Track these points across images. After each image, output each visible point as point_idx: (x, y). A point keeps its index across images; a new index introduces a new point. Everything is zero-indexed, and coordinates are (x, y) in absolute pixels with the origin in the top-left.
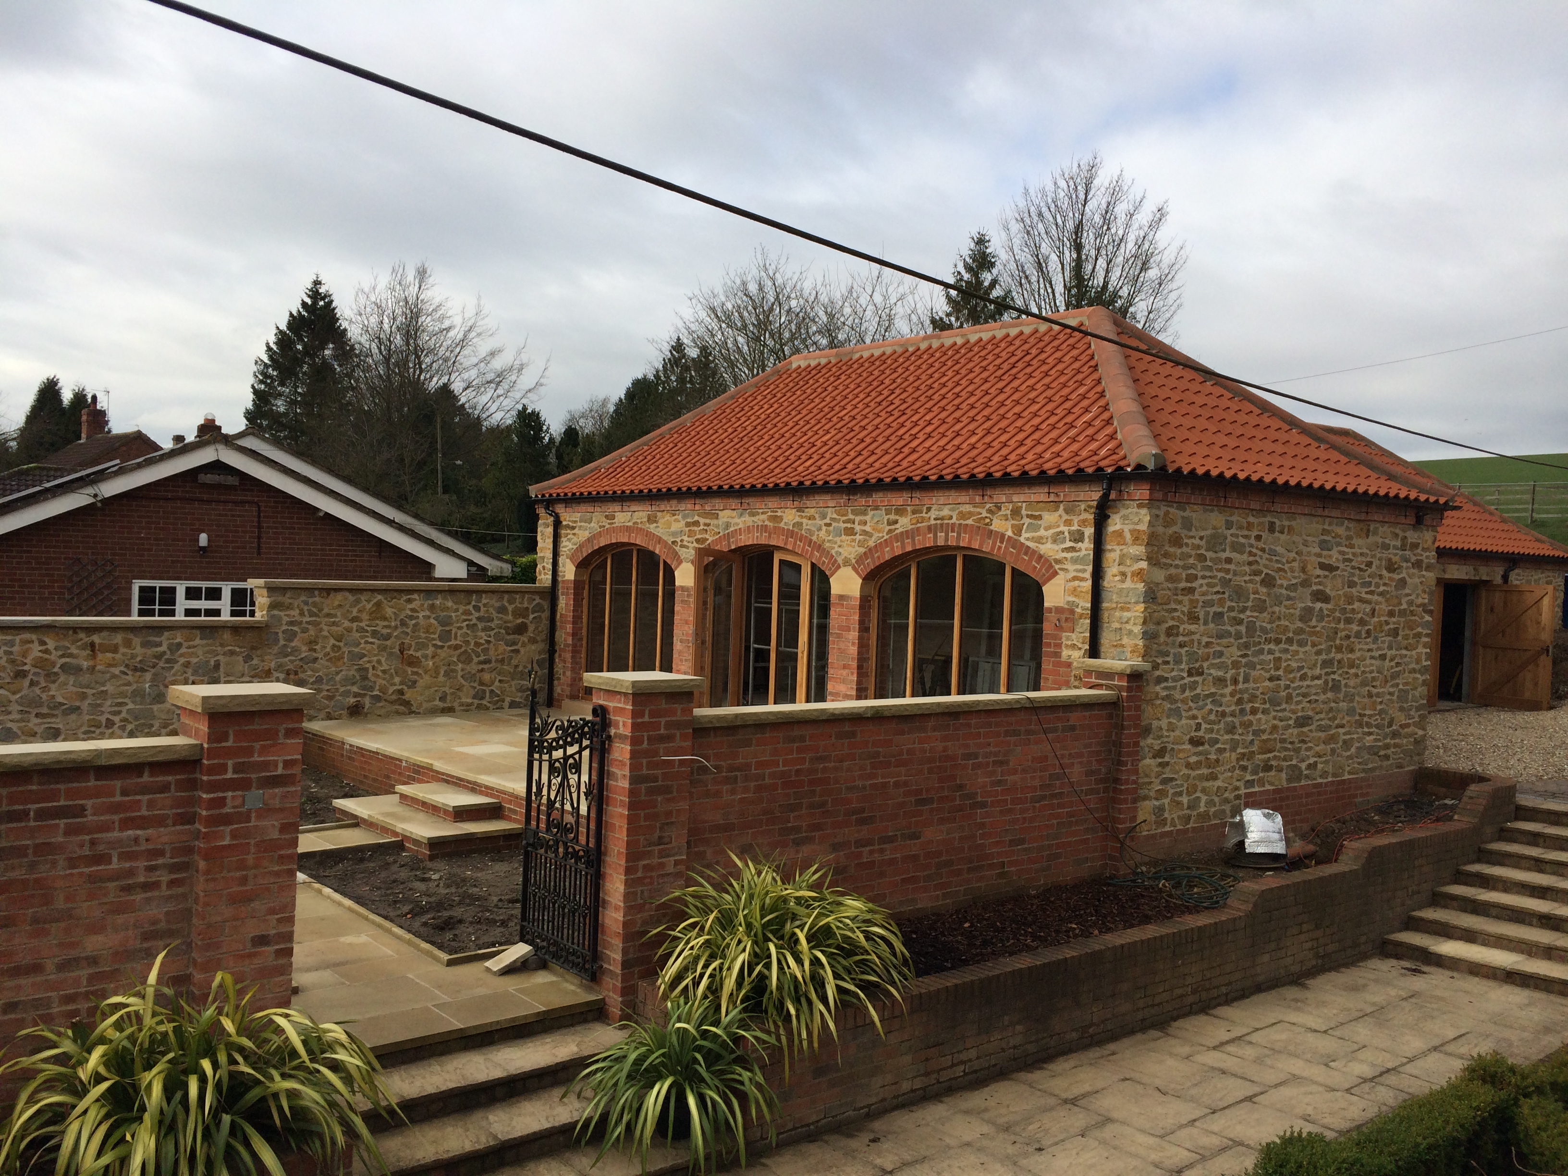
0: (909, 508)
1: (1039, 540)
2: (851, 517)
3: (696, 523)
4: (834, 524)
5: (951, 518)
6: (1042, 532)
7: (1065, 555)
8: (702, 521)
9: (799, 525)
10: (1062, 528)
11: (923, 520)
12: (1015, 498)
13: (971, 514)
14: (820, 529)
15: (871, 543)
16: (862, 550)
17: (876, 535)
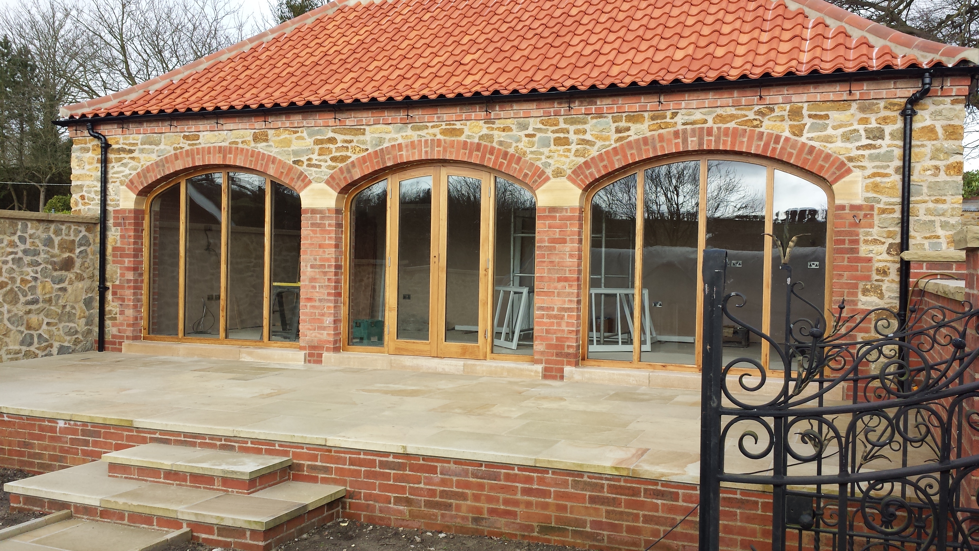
0: (646, 114)
1: (828, 139)
2: (562, 125)
3: (332, 140)
4: (539, 135)
5: (705, 121)
6: (830, 131)
7: (861, 152)
8: (339, 137)
9: (490, 137)
10: (856, 126)
11: (667, 125)
12: (795, 98)
13: (733, 117)
14: (519, 140)
15: (594, 152)
16: (581, 160)
17: (599, 144)
